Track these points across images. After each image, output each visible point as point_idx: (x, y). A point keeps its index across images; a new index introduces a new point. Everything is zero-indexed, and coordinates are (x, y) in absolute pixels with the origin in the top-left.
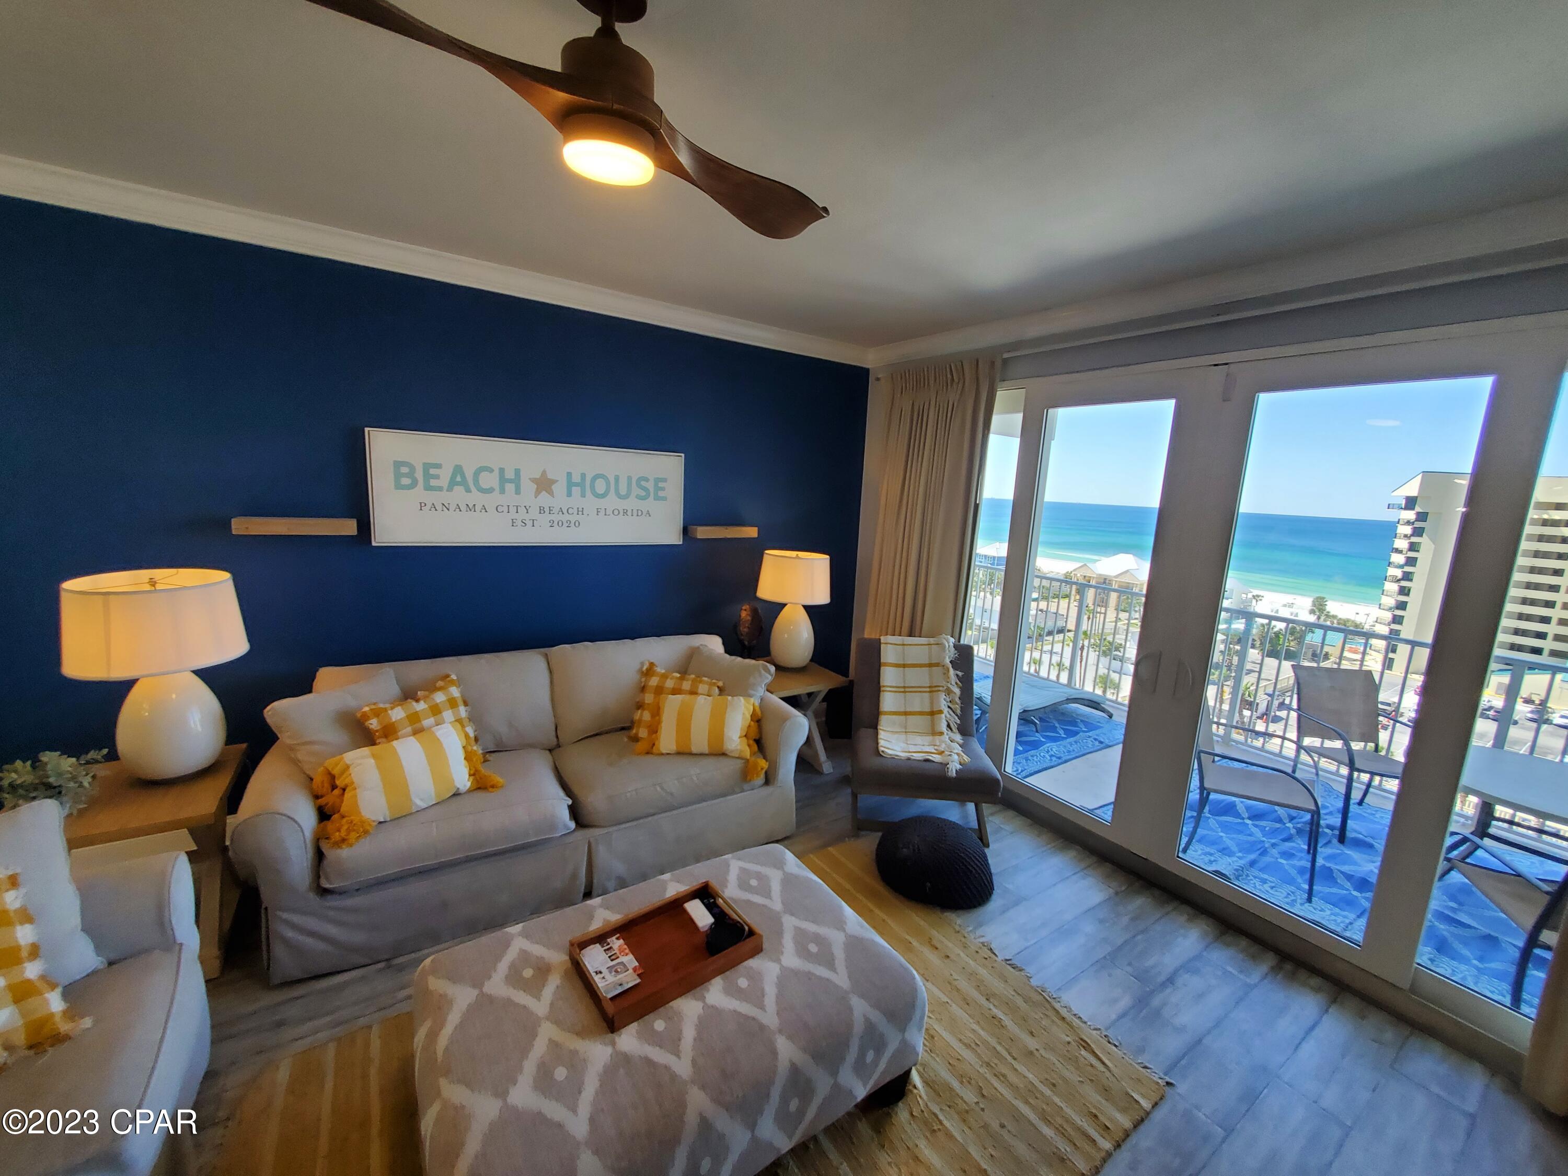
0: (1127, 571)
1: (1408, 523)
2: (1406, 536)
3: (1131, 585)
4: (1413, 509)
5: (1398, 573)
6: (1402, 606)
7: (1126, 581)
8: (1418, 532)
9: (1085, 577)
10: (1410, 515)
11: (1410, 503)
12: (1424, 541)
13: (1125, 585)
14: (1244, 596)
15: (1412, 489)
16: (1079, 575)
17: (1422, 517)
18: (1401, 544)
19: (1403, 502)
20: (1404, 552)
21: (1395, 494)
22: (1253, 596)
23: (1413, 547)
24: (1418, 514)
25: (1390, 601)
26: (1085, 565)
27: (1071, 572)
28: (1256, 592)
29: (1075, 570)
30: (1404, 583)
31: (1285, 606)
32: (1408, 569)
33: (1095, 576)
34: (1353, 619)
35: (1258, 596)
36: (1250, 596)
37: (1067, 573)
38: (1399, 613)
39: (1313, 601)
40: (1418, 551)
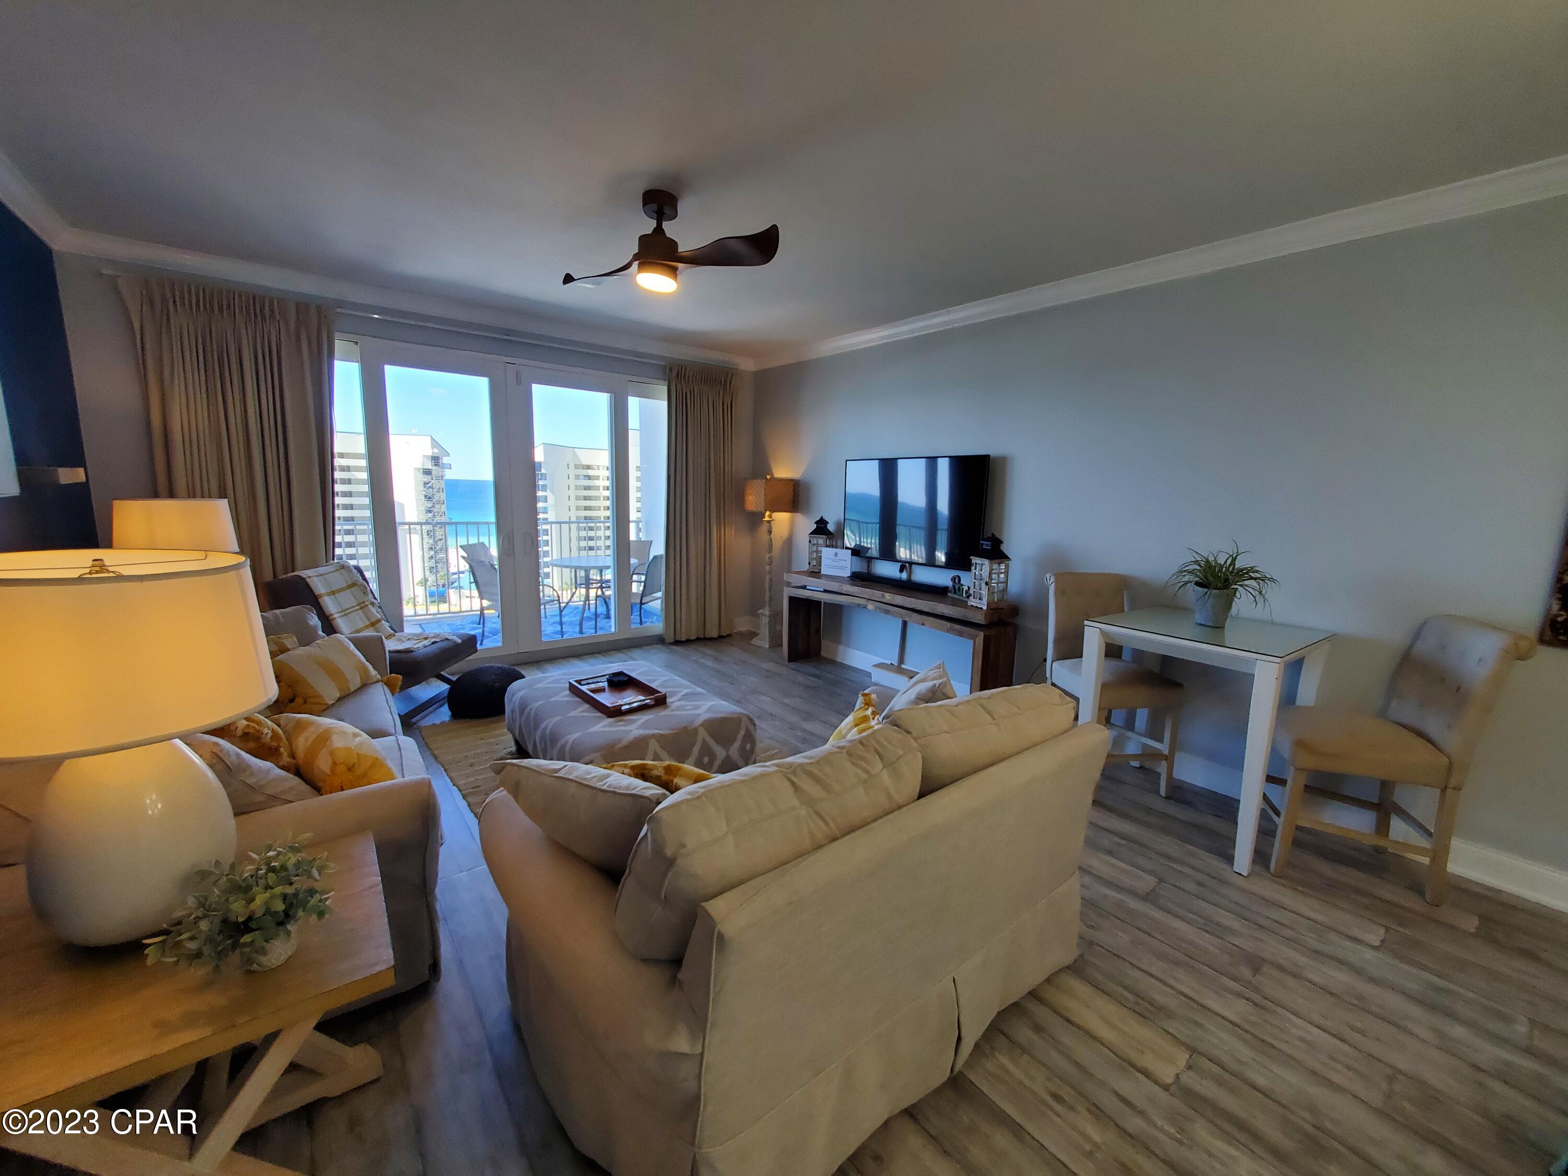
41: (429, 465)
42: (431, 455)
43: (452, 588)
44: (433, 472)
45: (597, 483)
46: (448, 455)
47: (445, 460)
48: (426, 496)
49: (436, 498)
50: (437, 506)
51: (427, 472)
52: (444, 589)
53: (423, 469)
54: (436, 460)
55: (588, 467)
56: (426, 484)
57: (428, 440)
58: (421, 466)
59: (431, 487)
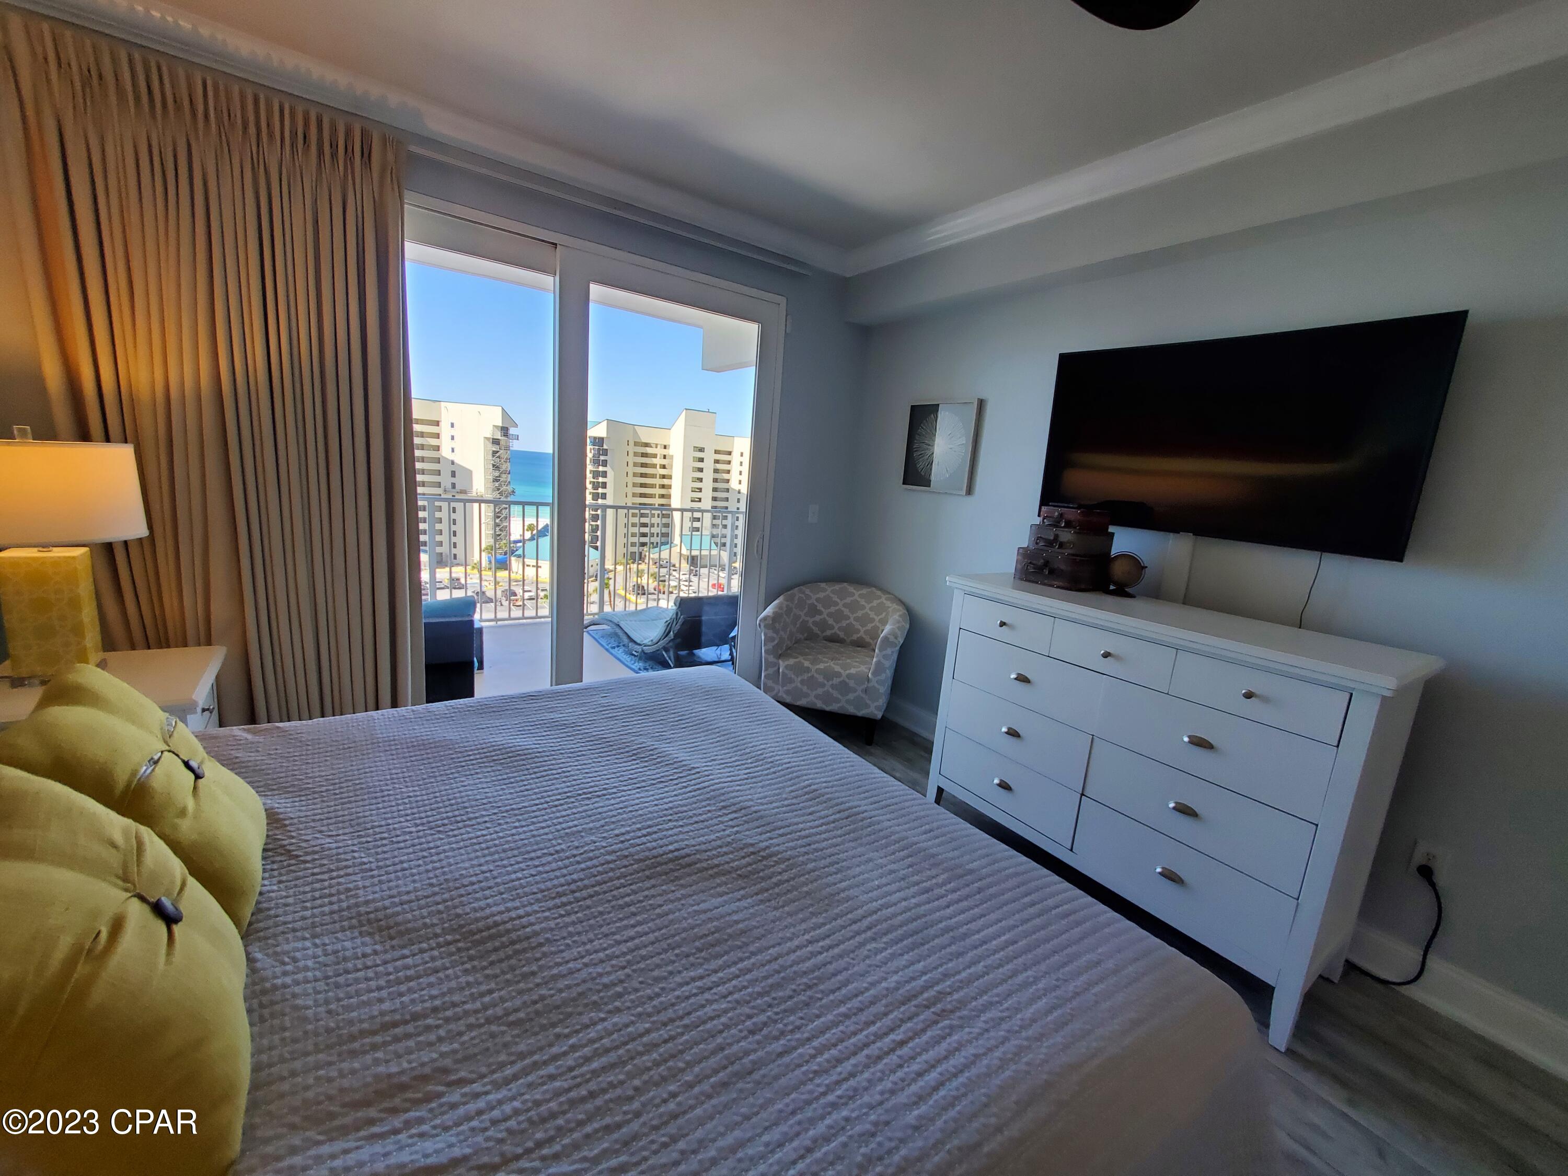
41: (498, 435)
42: (500, 425)
43: (514, 556)
44: (502, 443)
45: (655, 461)
46: (516, 426)
47: (512, 431)
48: (494, 466)
49: (503, 467)
50: (504, 476)
51: (496, 442)
52: (506, 558)
53: (492, 439)
54: (505, 430)
55: (647, 445)
56: (495, 453)
57: (499, 410)
58: (489, 436)
59: (499, 457)
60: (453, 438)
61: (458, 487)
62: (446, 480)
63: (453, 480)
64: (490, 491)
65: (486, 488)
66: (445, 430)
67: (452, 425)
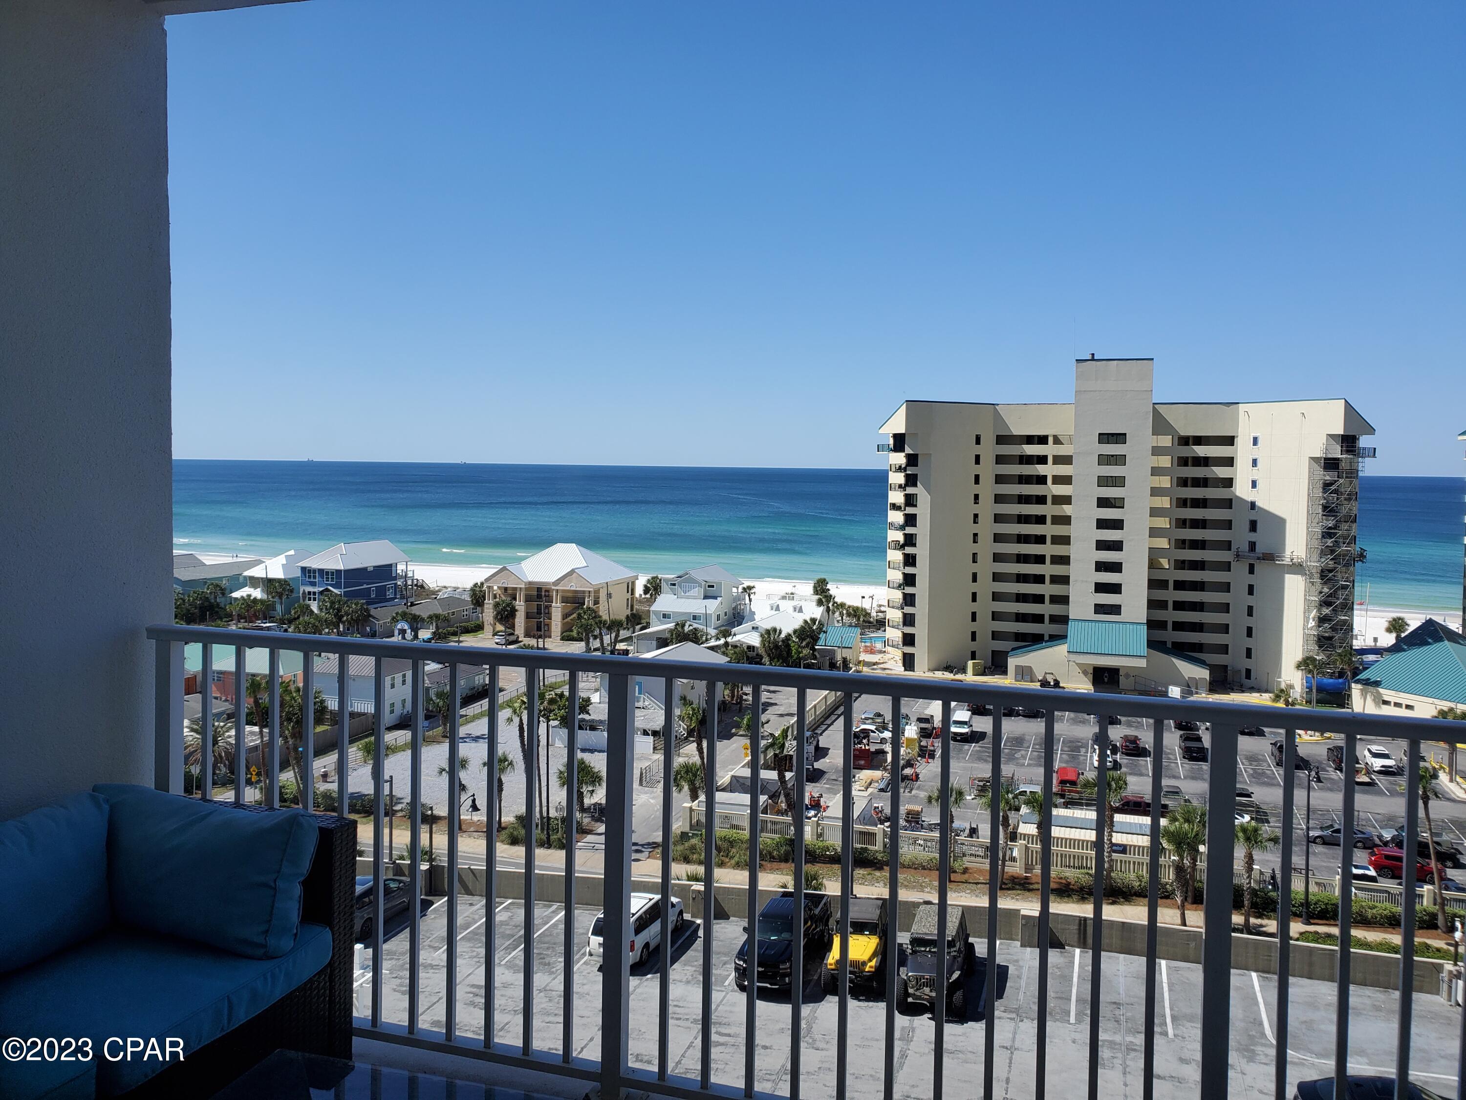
0: (573, 571)
1: (900, 469)
2: (900, 486)
3: (580, 595)
4: (902, 450)
5: (899, 536)
6: (910, 580)
7: (573, 588)
8: (911, 480)
9: (506, 589)
10: (899, 459)
11: (899, 442)
12: (918, 490)
13: (570, 595)
14: (734, 590)
15: (898, 424)
16: (495, 588)
17: (912, 460)
18: (896, 497)
19: (891, 442)
20: (903, 509)
21: (881, 431)
22: (744, 589)
23: (910, 500)
24: (908, 456)
25: (896, 576)
26: (505, 569)
27: (482, 584)
28: (746, 584)
29: (487, 580)
30: (909, 550)
31: (784, 598)
32: (909, 530)
33: (523, 586)
34: (859, 605)
35: (750, 588)
36: (740, 590)
37: (476, 585)
38: (909, 590)
39: (815, 587)
40: (916, 506)
41: (1336, 452)
42: (1342, 433)
43: (1358, 682)
44: (1343, 465)
46: (1371, 430)
47: (1364, 442)
48: (1325, 508)
49: (1344, 510)
50: (1344, 526)
51: (1330, 464)
52: (1341, 680)
53: (1325, 459)
54: (1348, 442)
56: (1326, 485)
57: (1339, 407)
58: (1318, 454)
59: (1336, 492)
60: (1255, 462)
61: (1259, 549)
62: (1240, 536)
63: (1253, 537)
64: (1316, 556)
65: (1309, 549)
66: (1242, 452)
67: (1255, 441)
